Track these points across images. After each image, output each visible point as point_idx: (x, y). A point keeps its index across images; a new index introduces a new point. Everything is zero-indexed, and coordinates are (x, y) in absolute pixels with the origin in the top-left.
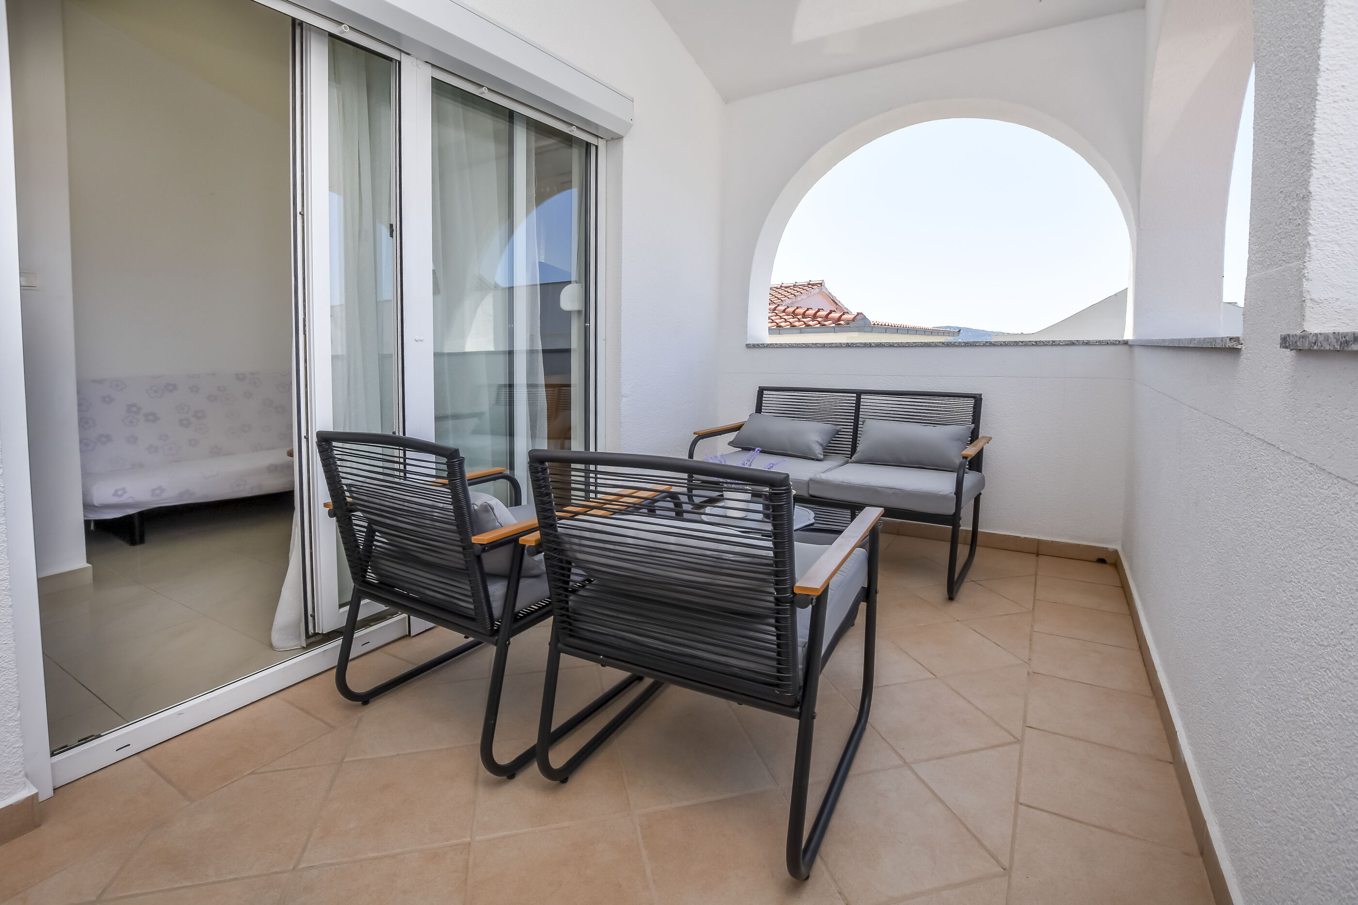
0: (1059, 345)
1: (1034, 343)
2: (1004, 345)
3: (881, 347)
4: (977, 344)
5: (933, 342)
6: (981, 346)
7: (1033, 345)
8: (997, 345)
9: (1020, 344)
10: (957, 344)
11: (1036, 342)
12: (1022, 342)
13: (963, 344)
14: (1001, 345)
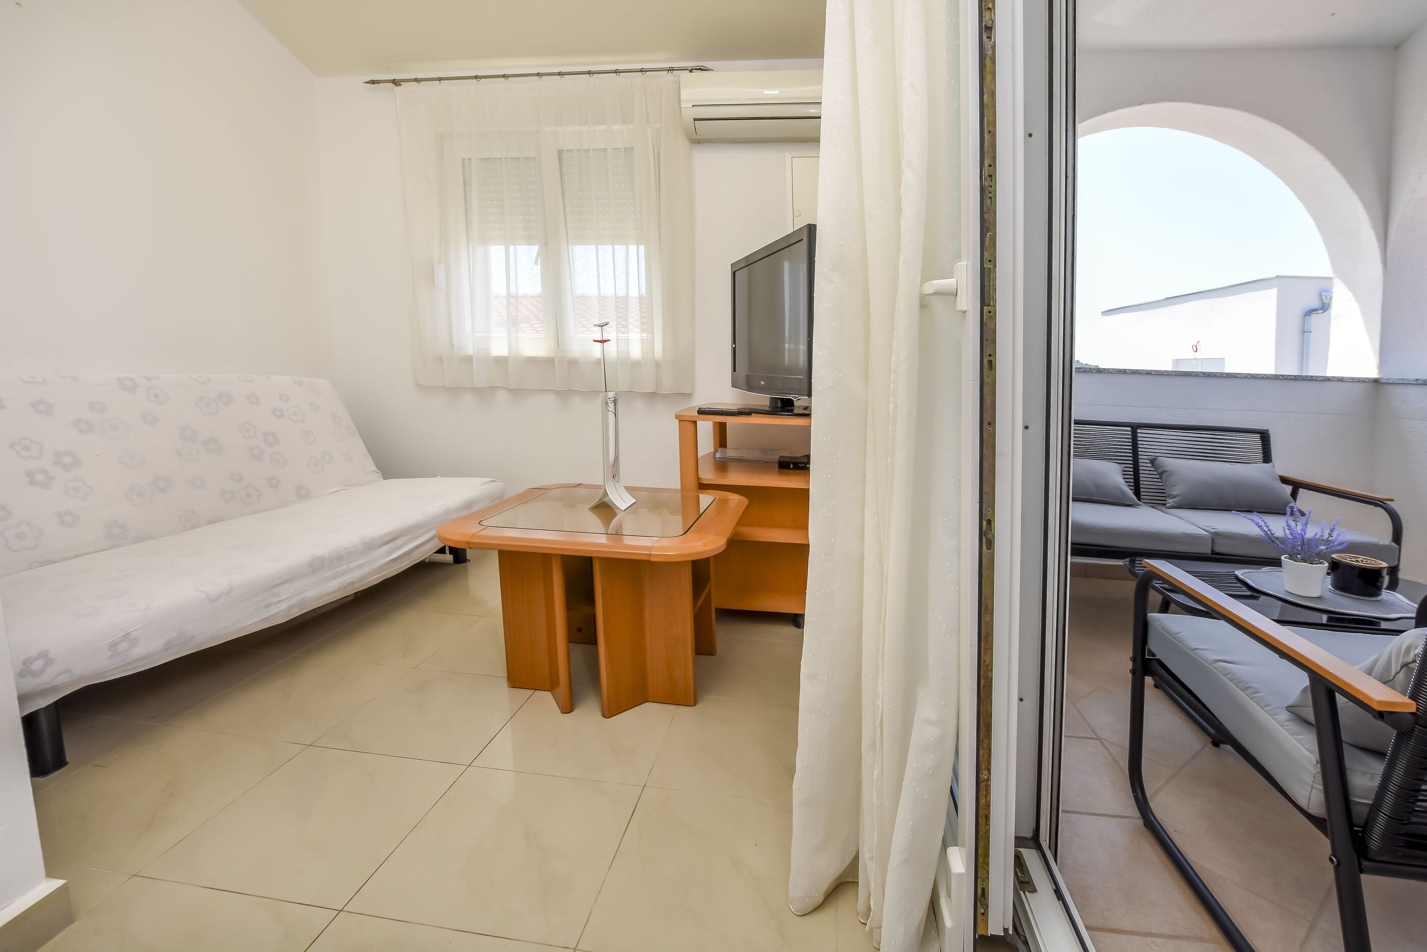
0: (1317, 380)
1: (1294, 378)
2: (1265, 378)
3: (1137, 374)
4: (1239, 376)
5: (1194, 372)
6: (1243, 378)
7: (1292, 379)
8: (1259, 378)
9: (1281, 377)
10: (1218, 374)
11: (1295, 376)
12: (1283, 376)
13: (1224, 375)
14: (1262, 378)
